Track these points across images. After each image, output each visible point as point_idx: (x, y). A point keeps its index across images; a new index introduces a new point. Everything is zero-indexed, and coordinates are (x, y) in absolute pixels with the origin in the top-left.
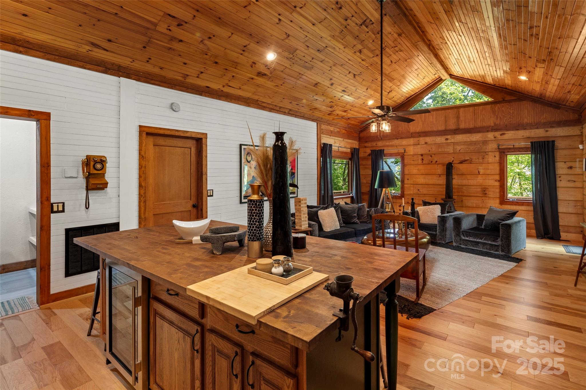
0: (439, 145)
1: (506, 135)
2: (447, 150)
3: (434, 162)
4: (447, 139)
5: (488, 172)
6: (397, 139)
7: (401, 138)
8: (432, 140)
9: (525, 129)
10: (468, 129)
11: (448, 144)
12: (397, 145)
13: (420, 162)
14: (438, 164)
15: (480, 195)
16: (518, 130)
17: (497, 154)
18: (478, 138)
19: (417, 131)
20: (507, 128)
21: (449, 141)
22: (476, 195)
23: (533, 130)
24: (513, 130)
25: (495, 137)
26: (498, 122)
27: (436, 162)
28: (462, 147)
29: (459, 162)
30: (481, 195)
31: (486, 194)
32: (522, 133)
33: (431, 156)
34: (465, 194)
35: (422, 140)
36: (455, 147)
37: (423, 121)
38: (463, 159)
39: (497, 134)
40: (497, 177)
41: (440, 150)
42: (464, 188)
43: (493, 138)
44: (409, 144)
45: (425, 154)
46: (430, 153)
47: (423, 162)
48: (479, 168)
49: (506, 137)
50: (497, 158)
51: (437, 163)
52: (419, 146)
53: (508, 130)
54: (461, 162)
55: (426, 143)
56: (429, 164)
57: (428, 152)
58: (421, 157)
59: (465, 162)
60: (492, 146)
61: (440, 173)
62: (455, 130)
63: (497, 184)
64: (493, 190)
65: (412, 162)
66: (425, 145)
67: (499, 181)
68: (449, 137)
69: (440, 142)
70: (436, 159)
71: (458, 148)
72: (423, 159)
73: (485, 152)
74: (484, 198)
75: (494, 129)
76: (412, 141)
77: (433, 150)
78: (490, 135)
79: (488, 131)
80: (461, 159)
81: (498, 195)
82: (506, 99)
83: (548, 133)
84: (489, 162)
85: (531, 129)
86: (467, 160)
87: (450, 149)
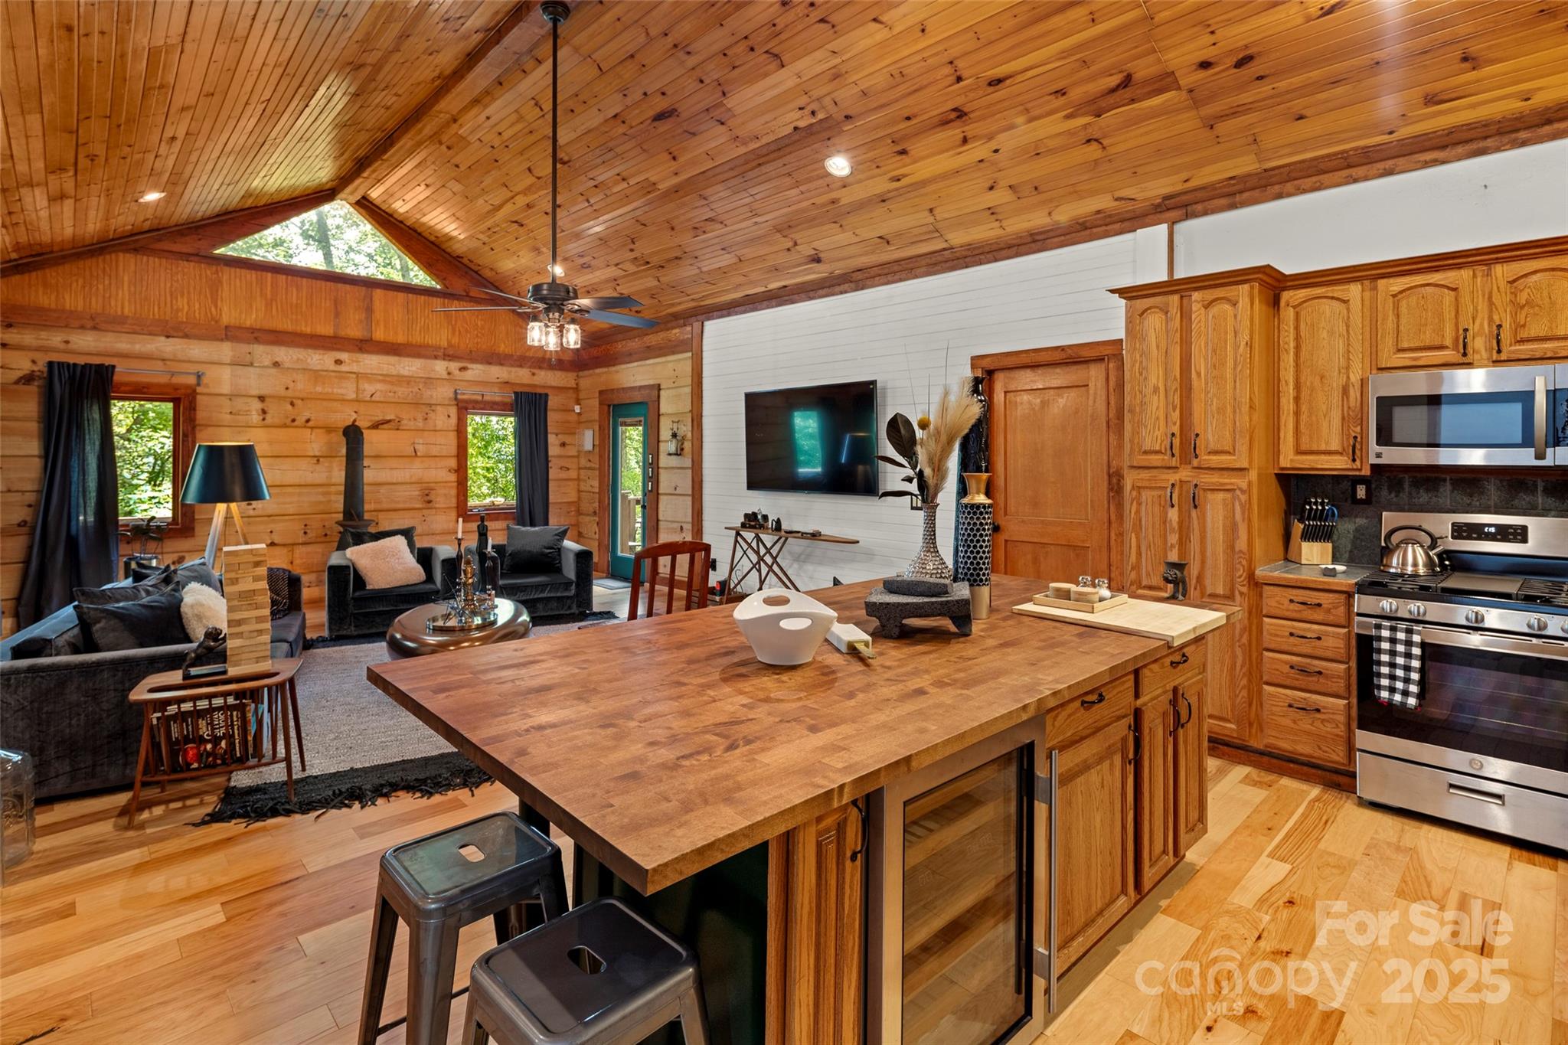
0: (317, 375)
1: (469, 372)
2: (339, 391)
3: (301, 420)
4: (338, 362)
5: (435, 451)
6: (168, 337)
7: (186, 336)
8: (295, 357)
9: (502, 364)
10: (393, 344)
11: (343, 376)
12: (166, 356)
13: (255, 418)
14: (312, 428)
15: (417, 506)
16: (490, 364)
17: (453, 411)
18: (414, 369)
19: (248, 324)
20: (473, 356)
21: (343, 368)
22: (407, 505)
23: (514, 369)
24: (481, 363)
25: (449, 374)
26: (455, 340)
27: (308, 421)
28: (379, 386)
29: (369, 424)
30: (420, 506)
31: (430, 502)
32: (497, 373)
33: (292, 404)
34: (385, 506)
35: (263, 353)
36: (361, 386)
37: (269, 296)
38: (381, 418)
39: (454, 366)
40: (453, 463)
41: (319, 389)
42: (383, 490)
43: (444, 375)
44: (215, 358)
45: (271, 397)
46: (289, 393)
47: (264, 419)
48: (417, 441)
49: (469, 375)
50: (454, 421)
51: (310, 424)
52: (251, 369)
53: (474, 361)
54: (376, 426)
55: (276, 364)
56: (285, 426)
57: (283, 393)
58: (257, 405)
59: (385, 426)
60: (444, 392)
61: (317, 454)
62: (361, 341)
63: (453, 477)
64: (443, 491)
65: (229, 416)
66: (273, 371)
67: (456, 471)
68: (344, 356)
69: (319, 367)
70: (307, 415)
71: (369, 388)
72: (264, 412)
73: (430, 405)
74: (425, 512)
75: (448, 357)
76: (226, 350)
77: (300, 386)
78: (440, 367)
79: (436, 358)
80: (377, 419)
81: (453, 502)
82: (471, 294)
83: (535, 377)
84: (438, 428)
85: (512, 366)
86: (388, 421)
87: (348, 390)
